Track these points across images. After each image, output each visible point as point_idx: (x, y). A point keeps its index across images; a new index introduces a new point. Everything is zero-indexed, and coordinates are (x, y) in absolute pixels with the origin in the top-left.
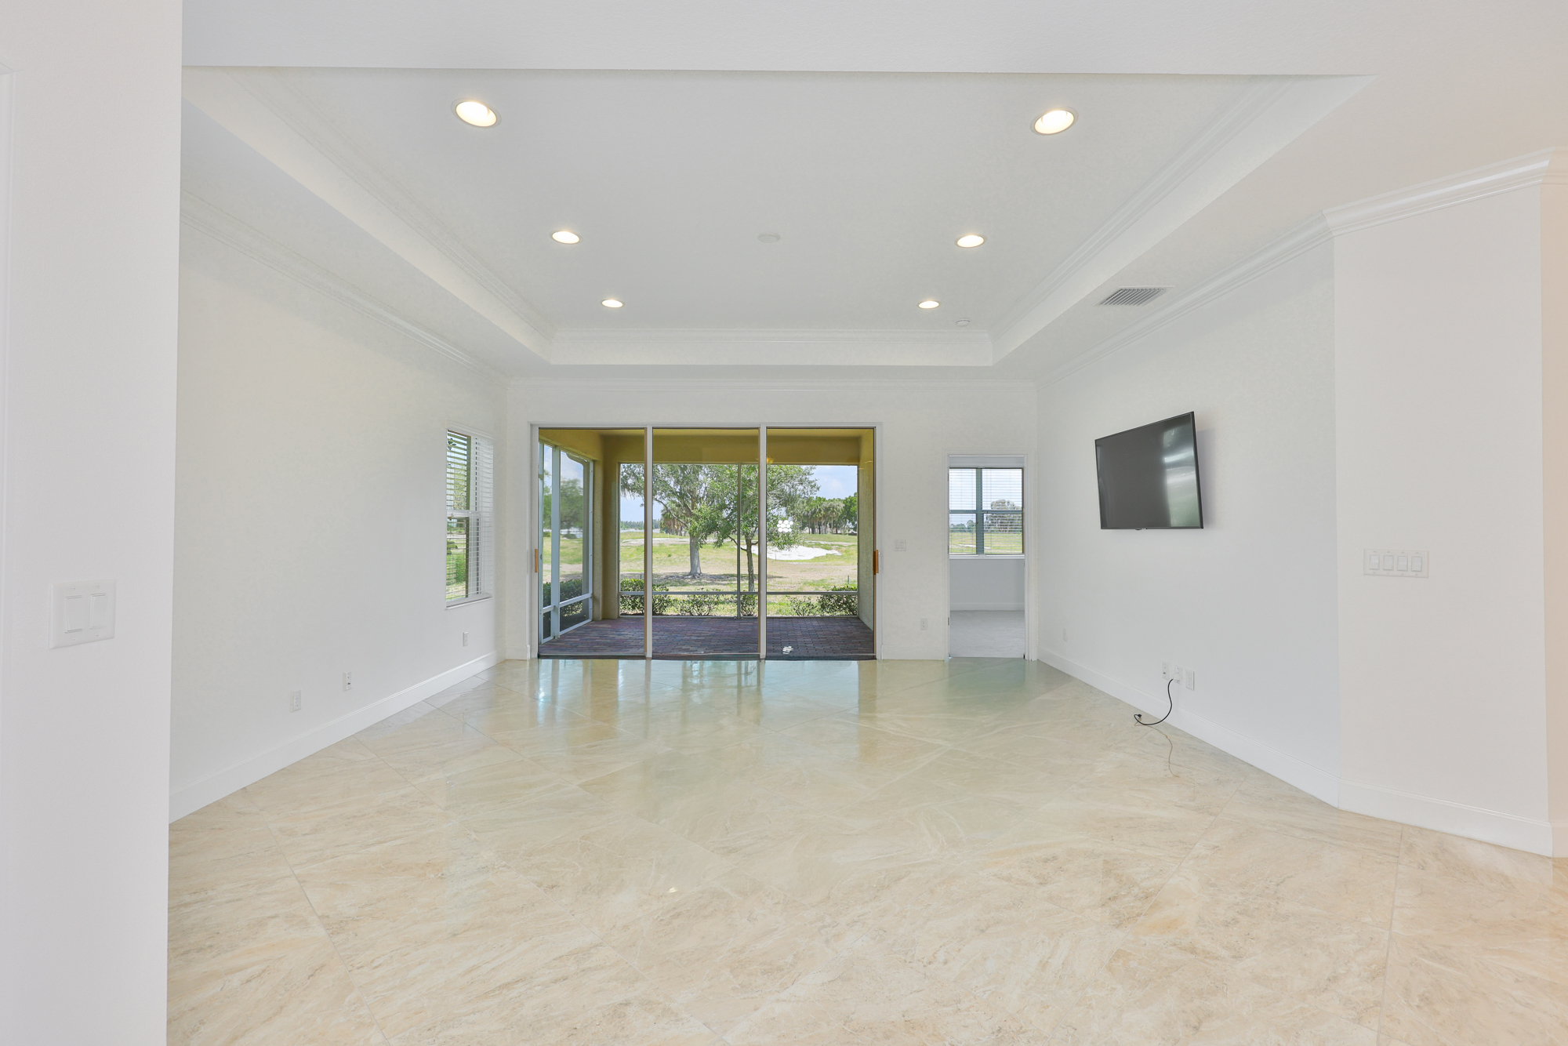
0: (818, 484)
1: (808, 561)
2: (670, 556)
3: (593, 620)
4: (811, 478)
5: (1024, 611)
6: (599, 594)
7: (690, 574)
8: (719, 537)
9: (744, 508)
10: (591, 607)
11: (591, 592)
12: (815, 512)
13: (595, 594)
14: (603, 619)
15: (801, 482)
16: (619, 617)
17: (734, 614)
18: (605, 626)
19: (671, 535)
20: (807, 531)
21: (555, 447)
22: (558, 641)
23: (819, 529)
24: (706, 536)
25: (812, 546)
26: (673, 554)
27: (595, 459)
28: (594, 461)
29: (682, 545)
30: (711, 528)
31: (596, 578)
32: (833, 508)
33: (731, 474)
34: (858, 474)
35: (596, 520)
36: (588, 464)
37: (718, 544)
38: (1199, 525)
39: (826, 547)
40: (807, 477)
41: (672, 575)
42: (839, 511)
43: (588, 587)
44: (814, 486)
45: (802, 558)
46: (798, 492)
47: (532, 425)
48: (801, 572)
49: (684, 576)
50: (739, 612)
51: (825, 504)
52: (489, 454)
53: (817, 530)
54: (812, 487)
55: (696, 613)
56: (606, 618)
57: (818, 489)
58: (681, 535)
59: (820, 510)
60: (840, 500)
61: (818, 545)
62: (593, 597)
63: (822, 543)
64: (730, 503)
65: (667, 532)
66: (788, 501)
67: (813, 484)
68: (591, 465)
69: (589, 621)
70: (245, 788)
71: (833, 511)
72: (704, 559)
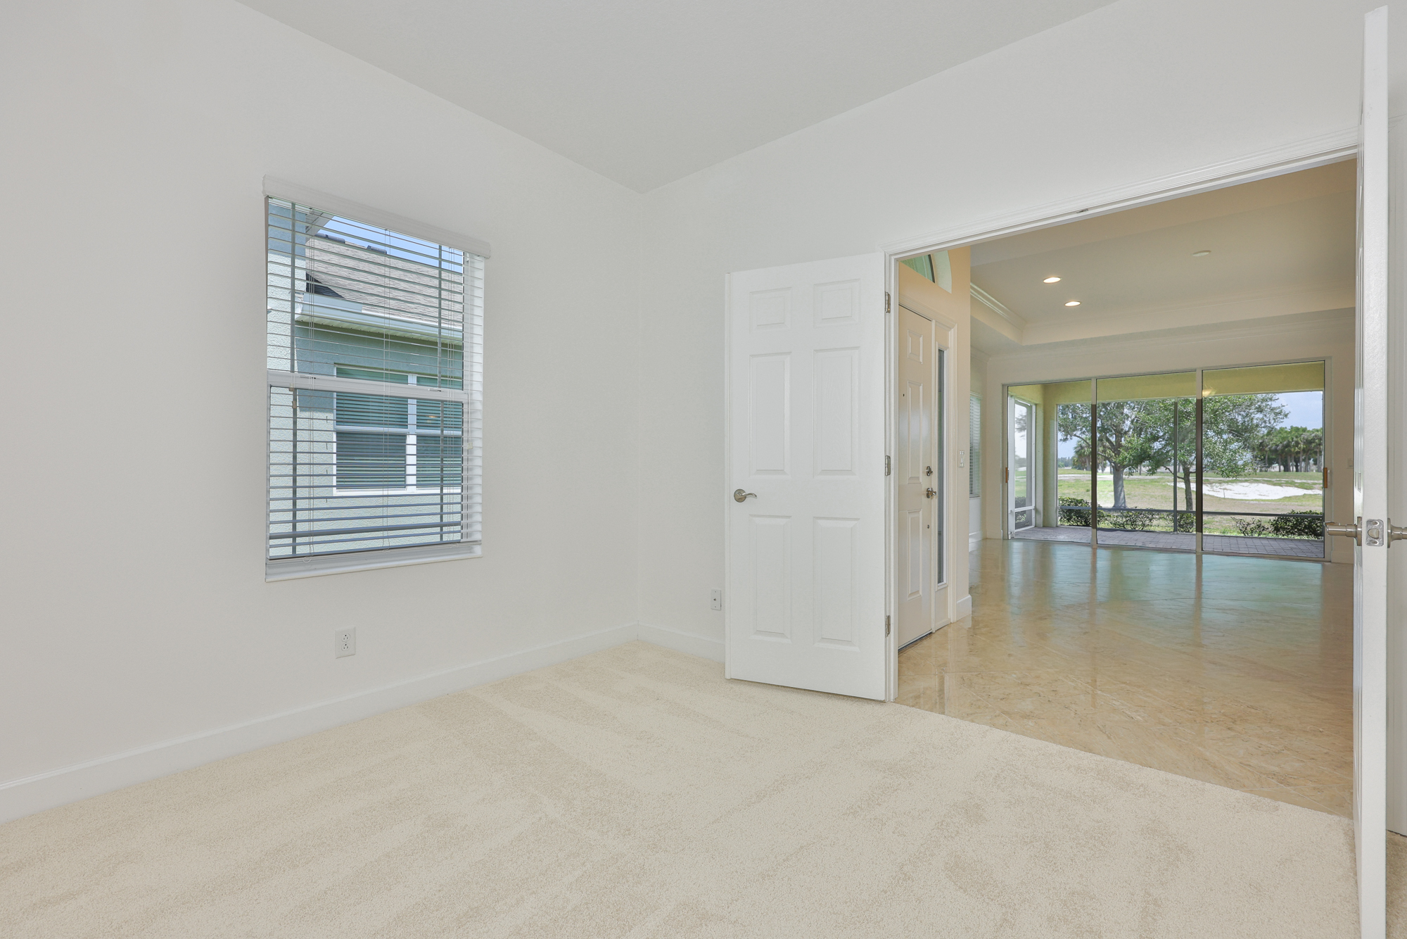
0: (1286, 410)
3: (1035, 527)
4: (1274, 404)
6: (1040, 508)
9: (1180, 438)
10: (1033, 516)
11: (1034, 505)
12: (1288, 445)
13: (1037, 507)
14: (1044, 526)
15: (1260, 410)
16: (1057, 526)
18: (1047, 532)
20: (1277, 469)
23: (1297, 466)
24: (1135, 467)
25: (1280, 485)
27: (1037, 403)
28: (1036, 405)
30: (1141, 457)
31: (1038, 495)
33: (1165, 406)
36: (1031, 406)
39: (1302, 486)
40: (1269, 403)
44: (1278, 413)
46: (1255, 422)
47: (1003, 386)
51: (1305, 435)
53: (1293, 469)
54: (1277, 414)
56: (1047, 526)
57: (1286, 416)
59: (1297, 443)
61: (1292, 484)
62: (1036, 509)
63: (1296, 481)
64: (1165, 434)
66: (1240, 432)
67: (1277, 411)
68: (1034, 407)
72: (1129, 494)
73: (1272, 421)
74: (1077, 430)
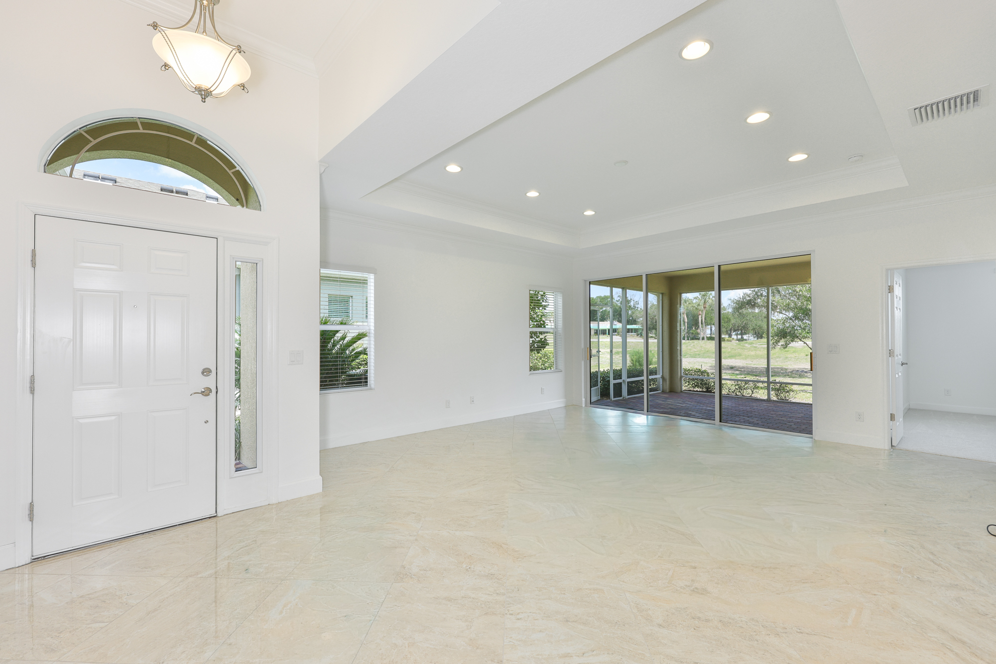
3: (663, 391)
6: (667, 376)
10: (661, 383)
11: (661, 374)
14: (670, 392)
16: (681, 392)
18: (671, 396)
21: (623, 288)
22: (623, 400)
28: (662, 294)
31: (665, 366)
35: (664, 330)
43: (659, 372)
47: (585, 281)
52: (560, 299)
55: (739, 393)
56: (672, 391)
62: (663, 377)
68: (660, 296)
69: (659, 392)
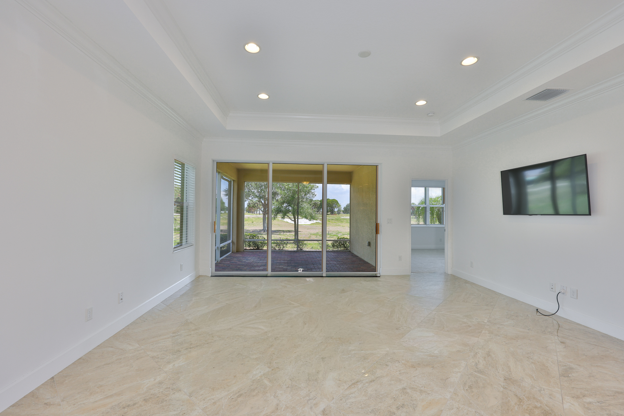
1: (308, 225)
2: (253, 222)
3: (232, 252)
5: (444, 249)
6: (235, 241)
7: (263, 230)
8: (283, 215)
10: (231, 246)
11: (231, 240)
14: (237, 252)
16: (244, 251)
17: (295, 249)
18: (239, 255)
19: (252, 214)
21: (219, 173)
22: (219, 264)
24: (277, 214)
26: (254, 222)
27: (234, 179)
28: (234, 181)
29: (257, 218)
30: (278, 211)
31: (234, 233)
32: (316, 204)
34: (350, 188)
35: (234, 207)
36: (231, 181)
37: (283, 218)
38: (588, 213)
41: (255, 230)
42: (318, 205)
45: (306, 224)
47: (213, 161)
48: (307, 229)
49: (260, 231)
50: (298, 247)
52: (193, 174)
54: (313, 195)
55: (277, 249)
56: (238, 251)
57: (316, 195)
58: (254, 213)
60: (318, 200)
62: (233, 242)
65: (248, 212)
67: (313, 193)
69: (231, 253)
70: (53, 378)
71: (316, 205)
72: (273, 224)
73: (312, 197)
74: (250, 197)
